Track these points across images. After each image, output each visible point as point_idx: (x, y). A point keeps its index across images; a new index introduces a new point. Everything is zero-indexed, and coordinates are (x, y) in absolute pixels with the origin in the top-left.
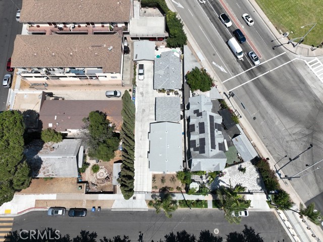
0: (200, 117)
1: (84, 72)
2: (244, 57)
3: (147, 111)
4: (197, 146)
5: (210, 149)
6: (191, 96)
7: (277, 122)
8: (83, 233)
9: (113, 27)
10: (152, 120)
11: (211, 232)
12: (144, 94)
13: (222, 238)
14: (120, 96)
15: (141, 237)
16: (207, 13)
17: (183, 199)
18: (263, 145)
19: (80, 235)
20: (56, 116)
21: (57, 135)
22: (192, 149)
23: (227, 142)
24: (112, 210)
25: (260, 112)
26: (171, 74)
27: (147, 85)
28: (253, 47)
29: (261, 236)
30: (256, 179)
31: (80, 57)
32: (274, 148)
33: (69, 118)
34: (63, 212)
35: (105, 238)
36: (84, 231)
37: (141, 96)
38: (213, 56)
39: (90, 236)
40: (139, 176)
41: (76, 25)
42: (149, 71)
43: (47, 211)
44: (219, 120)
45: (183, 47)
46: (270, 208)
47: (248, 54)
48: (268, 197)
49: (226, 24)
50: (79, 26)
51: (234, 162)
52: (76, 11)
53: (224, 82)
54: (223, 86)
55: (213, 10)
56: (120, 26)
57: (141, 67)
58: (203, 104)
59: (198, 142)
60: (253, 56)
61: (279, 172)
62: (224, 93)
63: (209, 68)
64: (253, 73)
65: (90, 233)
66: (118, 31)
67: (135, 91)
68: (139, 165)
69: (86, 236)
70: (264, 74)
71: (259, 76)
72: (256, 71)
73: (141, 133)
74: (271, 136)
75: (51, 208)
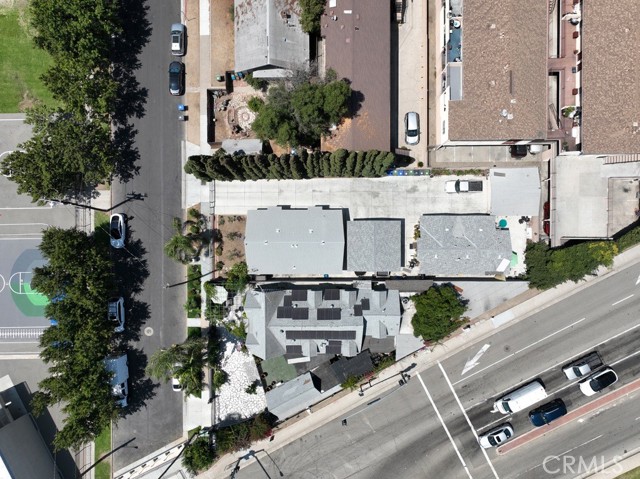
0: (353, 311)
1: (455, 61)
2: (499, 414)
3: (375, 202)
4: (294, 303)
5: (285, 329)
6: (403, 294)
7: (350, 467)
8: (144, 92)
9: (571, 115)
10: (356, 213)
11: (148, 321)
12: (412, 195)
13: (138, 340)
14: (407, 143)
15: (138, 197)
16: (621, 338)
17: (203, 273)
18: (304, 433)
19: (140, 87)
20: (350, 12)
21: (314, 20)
22: (289, 292)
23: (305, 363)
24: (183, 142)
25: (371, 434)
26: (453, 251)
27: (434, 201)
28: (525, 439)
29: (143, 408)
30: (239, 411)
31: (487, 47)
32: (297, 454)
33: (348, 41)
34: (177, 51)
35: (136, 132)
36: (146, 95)
37: (410, 187)
38: (503, 346)
39: (140, 106)
40: (242, 190)
41: (578, 26)
42: (468, 203)
43: (179, 22)
44: (347, 349)
45: (526, 280)
46: (189, 432)
47: (509, 424)
48: (206, 429)
49: (588, 382)
50: (575, 36)
51: (266, 374)
52: (615, 22)
53: (440, 365)
54: (432, 364)
55: (629, 353)
56: (575, 132)
57: (476, 187)
58: (382, 318)
59: (301, 304)
60: (502, 436)
61: (251, 457)
62: (414, 365)
63: (472, 336)
64: (461, 429)
65: (145, 106)
66: (563, 128)
67: (419, 174)
68: (264, 190)
69: (138, 99)
70: (458, 453)
71: (453, 442)
72: (466, 438)
73: (328, 190)
74: (322, 451)
75: (185, 28)
